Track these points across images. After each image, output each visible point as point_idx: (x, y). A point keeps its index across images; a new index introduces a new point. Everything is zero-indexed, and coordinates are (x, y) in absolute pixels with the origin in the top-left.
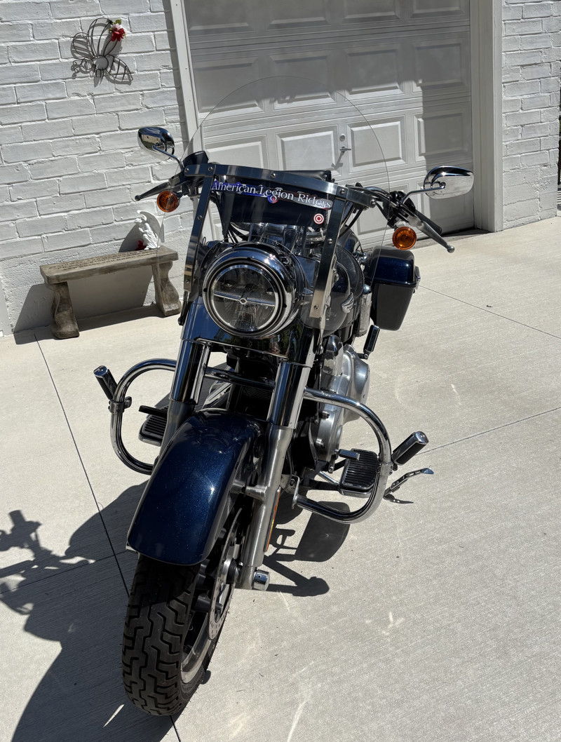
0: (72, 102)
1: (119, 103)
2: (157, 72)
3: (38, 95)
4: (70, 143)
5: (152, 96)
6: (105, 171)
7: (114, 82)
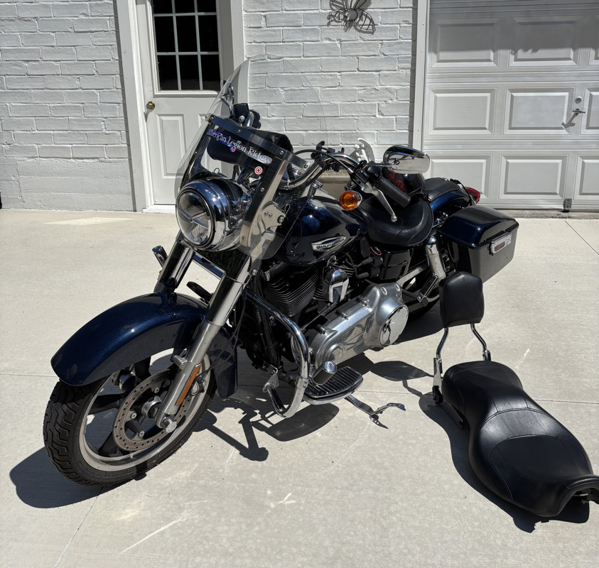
0: (324, 45)
1: (361, 48)
2: (398, 26)
3: (299, 37)
4: (317, 77)
5: (390, 45)
6: (340, 103)
7: (360, 31)
